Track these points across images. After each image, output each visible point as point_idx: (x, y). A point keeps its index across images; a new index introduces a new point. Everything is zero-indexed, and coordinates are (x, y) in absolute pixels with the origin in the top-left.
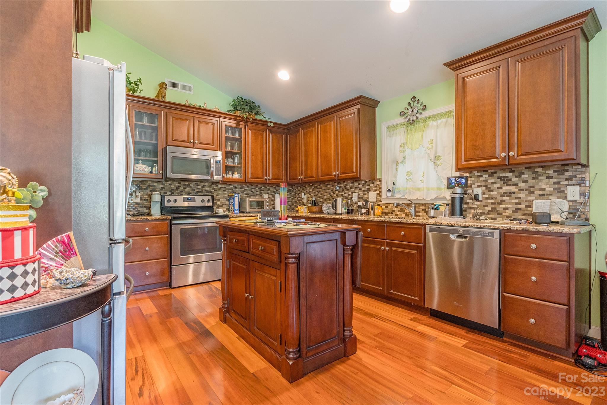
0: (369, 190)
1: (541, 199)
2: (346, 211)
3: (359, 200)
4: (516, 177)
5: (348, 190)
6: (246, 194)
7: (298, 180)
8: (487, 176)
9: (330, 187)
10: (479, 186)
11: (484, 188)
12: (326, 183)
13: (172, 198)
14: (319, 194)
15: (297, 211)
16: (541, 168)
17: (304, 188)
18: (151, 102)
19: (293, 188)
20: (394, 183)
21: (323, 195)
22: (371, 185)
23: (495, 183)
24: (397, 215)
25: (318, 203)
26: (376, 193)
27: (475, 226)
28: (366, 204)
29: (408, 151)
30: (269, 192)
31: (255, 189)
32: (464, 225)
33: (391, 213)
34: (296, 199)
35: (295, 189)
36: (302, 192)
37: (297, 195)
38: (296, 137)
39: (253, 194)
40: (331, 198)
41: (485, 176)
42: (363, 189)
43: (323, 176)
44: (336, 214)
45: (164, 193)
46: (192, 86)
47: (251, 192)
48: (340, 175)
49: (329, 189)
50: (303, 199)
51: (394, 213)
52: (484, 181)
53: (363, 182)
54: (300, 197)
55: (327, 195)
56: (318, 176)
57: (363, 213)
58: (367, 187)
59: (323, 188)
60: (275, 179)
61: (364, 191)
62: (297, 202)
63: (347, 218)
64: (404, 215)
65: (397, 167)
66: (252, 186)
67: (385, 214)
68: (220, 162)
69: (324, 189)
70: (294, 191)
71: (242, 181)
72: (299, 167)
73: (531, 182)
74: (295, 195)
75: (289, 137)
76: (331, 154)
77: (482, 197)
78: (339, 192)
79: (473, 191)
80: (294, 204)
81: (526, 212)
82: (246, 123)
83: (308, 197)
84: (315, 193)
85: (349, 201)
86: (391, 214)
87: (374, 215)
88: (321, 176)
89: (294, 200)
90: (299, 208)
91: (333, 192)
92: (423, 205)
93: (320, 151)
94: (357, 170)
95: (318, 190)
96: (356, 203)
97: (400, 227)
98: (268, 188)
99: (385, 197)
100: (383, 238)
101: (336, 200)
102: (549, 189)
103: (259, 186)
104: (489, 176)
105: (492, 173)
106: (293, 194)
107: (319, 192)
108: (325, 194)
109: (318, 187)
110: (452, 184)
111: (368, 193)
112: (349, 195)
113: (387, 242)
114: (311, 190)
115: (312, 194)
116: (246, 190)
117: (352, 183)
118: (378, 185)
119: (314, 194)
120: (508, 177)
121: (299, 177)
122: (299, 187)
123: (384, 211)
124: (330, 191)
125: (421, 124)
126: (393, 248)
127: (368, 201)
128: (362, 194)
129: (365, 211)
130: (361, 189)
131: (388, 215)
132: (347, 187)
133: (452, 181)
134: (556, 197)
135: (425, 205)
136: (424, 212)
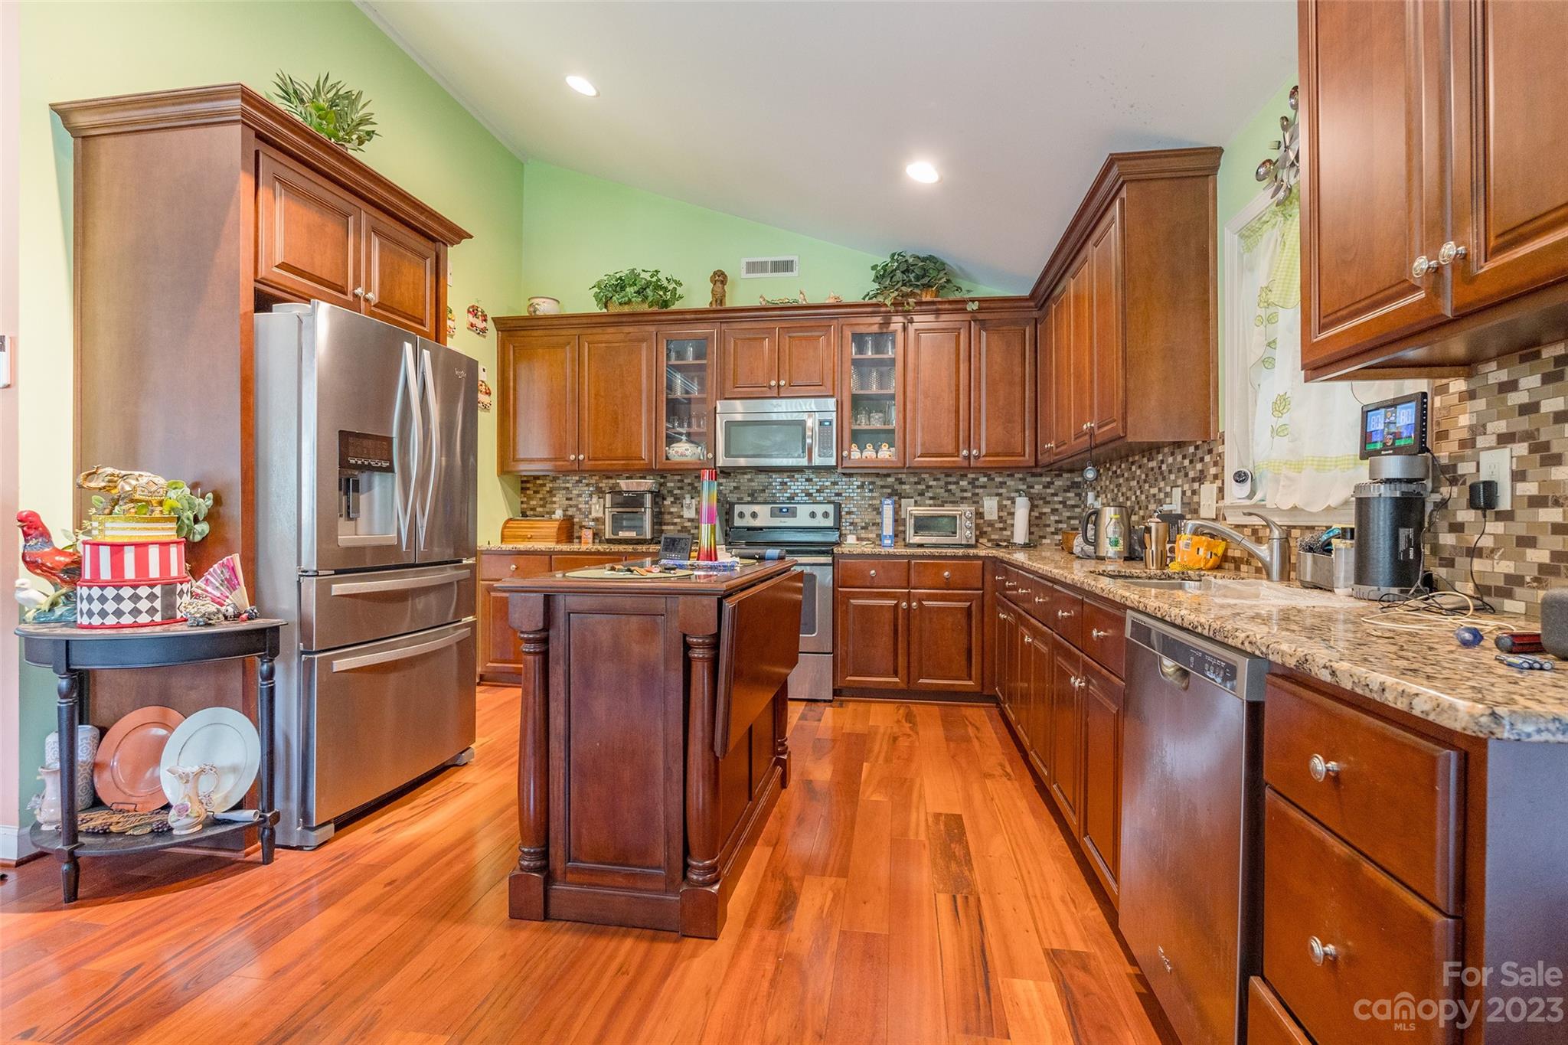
0: (1201, 478)
5: (1164, 478)
6: (931, 498)
8: (1536, 380)
10: (1503, 440)
11: (1523, 449)
13: (748, 509)
14: (1119, 494)
18: (693, 316)
26: (1215, 486)
30: (1002, 491)
31: (957, 483)
39: (953, 499)
41: (1529, 384)
42: (1191, 474)
45: (738, 499)
46: (795, 258)
47: (946, 491)
48: (1097, 432)
52: (1522, 410)
53: (1191, 450)
56: (1070, 439)
58: (1199, 467)
60: (997, 455)
61: (1193, 480)
66: (947, 475)
68: (831, 424)
71: (895, 465)
75: (1040, 329)
76: (1084, 366)
77: (1513, 496)
78: (1150, 486)
79: (1479, 467)
82: (909, 317)
91: (1141, 488)
93: (1072, 361)
94: (1118, 412)
98: (998, 479)
99: (1230, 501)
103: (971, 476)
105: (1557, 361)
107: (1119, 487)
110: (1375, 438)
111: (1200, 487)
112: (1166, 495)
116: (931, 487)
117: (1172, 455)
118: (1219, 456)
128: (1190, 493)
130: (1187, 475)
132: (1164, 467)
133: (1375, 423)
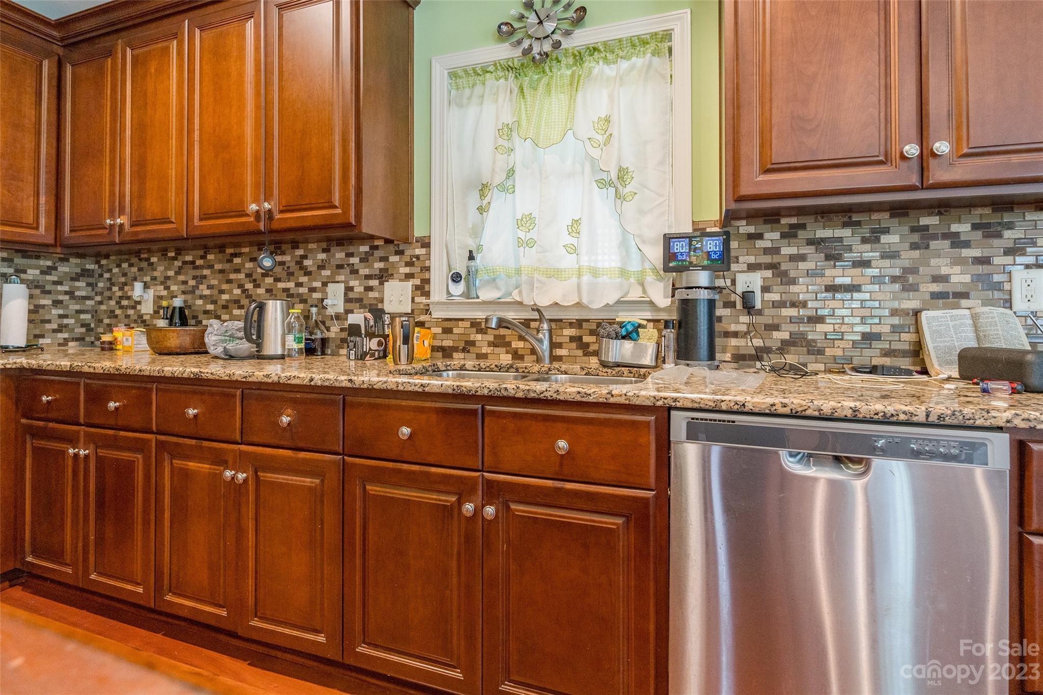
0: (384, 276)
1: (938, 308)
2: (302, 346)
3: (350, 306)
4: (864, 241)
5: (308, 273)
7: (106, 232)
8: (776, 235)
9: (243, 264)
10: (752, 268)
11: (768, 273)
12: (230, 251)
14: (201, 287)
15: (110, 347)
16: (938, 218)
17: (144, 264)
19: (101, 266)
20: (471, 252)
21: (215, 292)
22: (394, 259)
23: (802, 258)
24: (484, 356)
25: (195, 317)
26: (409, 284)
27: (902, 417)
28: (375, 322)
29: (522, 150)
32: (849, 413)
33: (464, 350)
34: (113, 303)
35: (110, 271)
36: (135, 279)
37: (115, 289)
38: (101, 72)
40: (245, 302)
41: (771, 237)
42: (364, 271)
43: (206, 219)
44: (259, 356)
48: (278, 216)
49: (237, 271)
50: (139, 303)
51: (472, 349)
52: (766, 251)
53: (364, 248)
54: (129, 298)
55: (230, 292)
56: (189, 218)
57: (365, 354)
58: (379, 265)
59: (218, 267)
61: (368, 277)
62: (118, 312)
63: (306, 382)
64: (506, 359)
65: (485, 202)
67: (440, 354)
69: (221, 271)
70: (107, 275)
72: (112, 184)
73: (909, 256)
74: (110, 289)
75: (73, 74)
76: (241, 138)
77: (763, 301)
78: (277, 280)
79: (734, 282)
80: (106, 321)
81: (896, 346)
83: (161, 298)
84: (185, 283)
85: (314, 310)
86: (461, 355)
87: (411, 358)
88: (201, 219)
89: (103, 307)
90: (120, 333)
91: (255, 281)
92: (571, 325)
93: (197, 127)
94: (345, 199)
95: (198, 273)
96: (338, 317)
97: (546, 418)
99: (443, 298)
100: (470, 464)
101: (261, 307)
102: (960, 277)
104: (784, 236)
105: (792, 226)
106: (101, 285)
107: (201, 279)
108: (225, 287)
109: (199, 262)
110: (680, 257)
111: (381, 283)
112: (312, 290)
113: (489, 484)
114: (171, 273)
115: (174, 288)
117: (324, 251)
118: (418, 257)
119: (183, 287)
120: (840, 239)
121: (108, 221)
122: (127, 260)
123: (438, 343)
124: (242, 276)
125: (564, 72)
126: (513, 506)
127: (382, 311)
128: (362, 289)
129: (373, 344)
130: (357, 272)
131: (450, 357)
132: (307, 263)
133: (679, 247)
134: (980, 302)
135: (579, 324)
136: (574, 345)
